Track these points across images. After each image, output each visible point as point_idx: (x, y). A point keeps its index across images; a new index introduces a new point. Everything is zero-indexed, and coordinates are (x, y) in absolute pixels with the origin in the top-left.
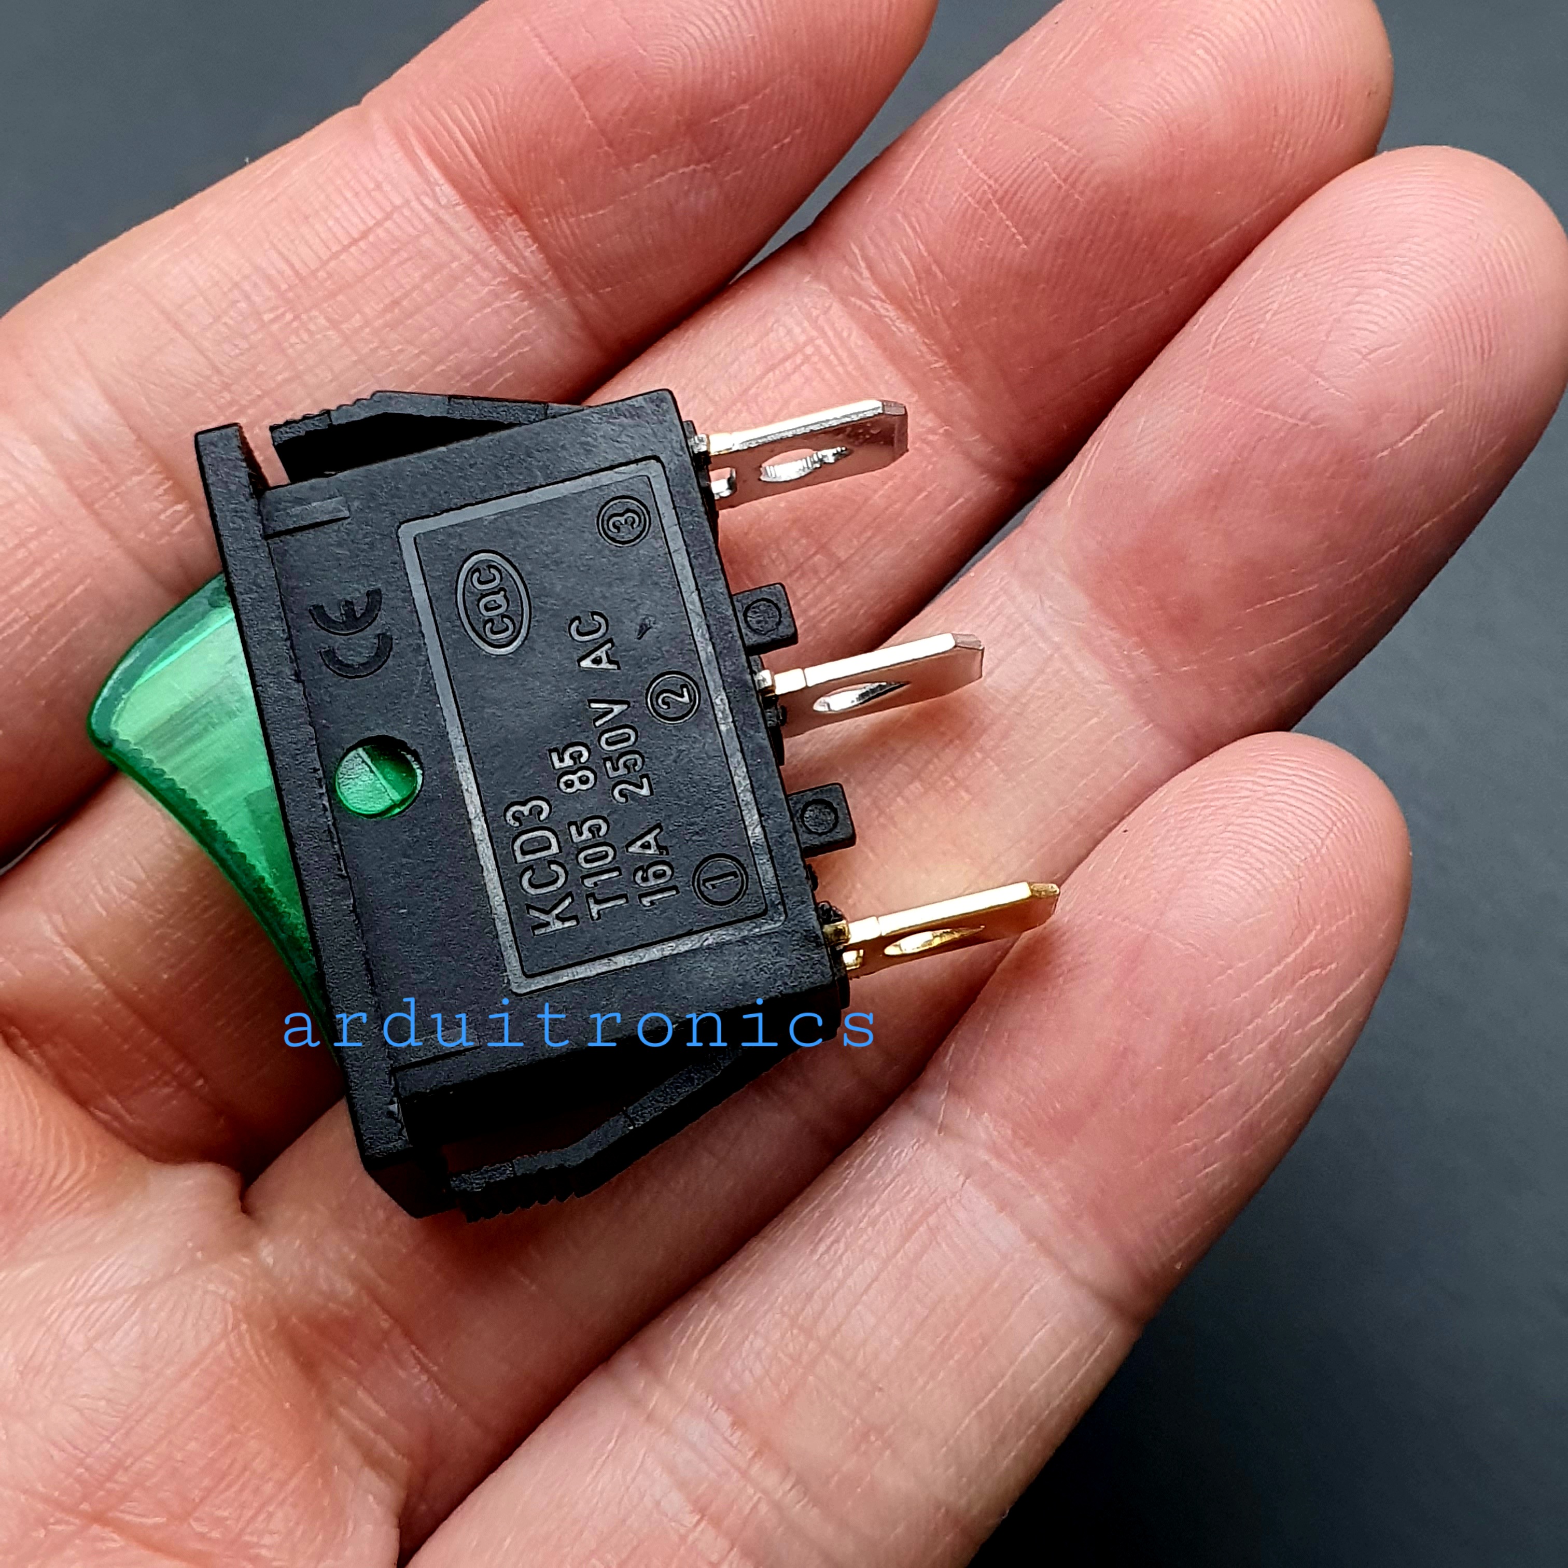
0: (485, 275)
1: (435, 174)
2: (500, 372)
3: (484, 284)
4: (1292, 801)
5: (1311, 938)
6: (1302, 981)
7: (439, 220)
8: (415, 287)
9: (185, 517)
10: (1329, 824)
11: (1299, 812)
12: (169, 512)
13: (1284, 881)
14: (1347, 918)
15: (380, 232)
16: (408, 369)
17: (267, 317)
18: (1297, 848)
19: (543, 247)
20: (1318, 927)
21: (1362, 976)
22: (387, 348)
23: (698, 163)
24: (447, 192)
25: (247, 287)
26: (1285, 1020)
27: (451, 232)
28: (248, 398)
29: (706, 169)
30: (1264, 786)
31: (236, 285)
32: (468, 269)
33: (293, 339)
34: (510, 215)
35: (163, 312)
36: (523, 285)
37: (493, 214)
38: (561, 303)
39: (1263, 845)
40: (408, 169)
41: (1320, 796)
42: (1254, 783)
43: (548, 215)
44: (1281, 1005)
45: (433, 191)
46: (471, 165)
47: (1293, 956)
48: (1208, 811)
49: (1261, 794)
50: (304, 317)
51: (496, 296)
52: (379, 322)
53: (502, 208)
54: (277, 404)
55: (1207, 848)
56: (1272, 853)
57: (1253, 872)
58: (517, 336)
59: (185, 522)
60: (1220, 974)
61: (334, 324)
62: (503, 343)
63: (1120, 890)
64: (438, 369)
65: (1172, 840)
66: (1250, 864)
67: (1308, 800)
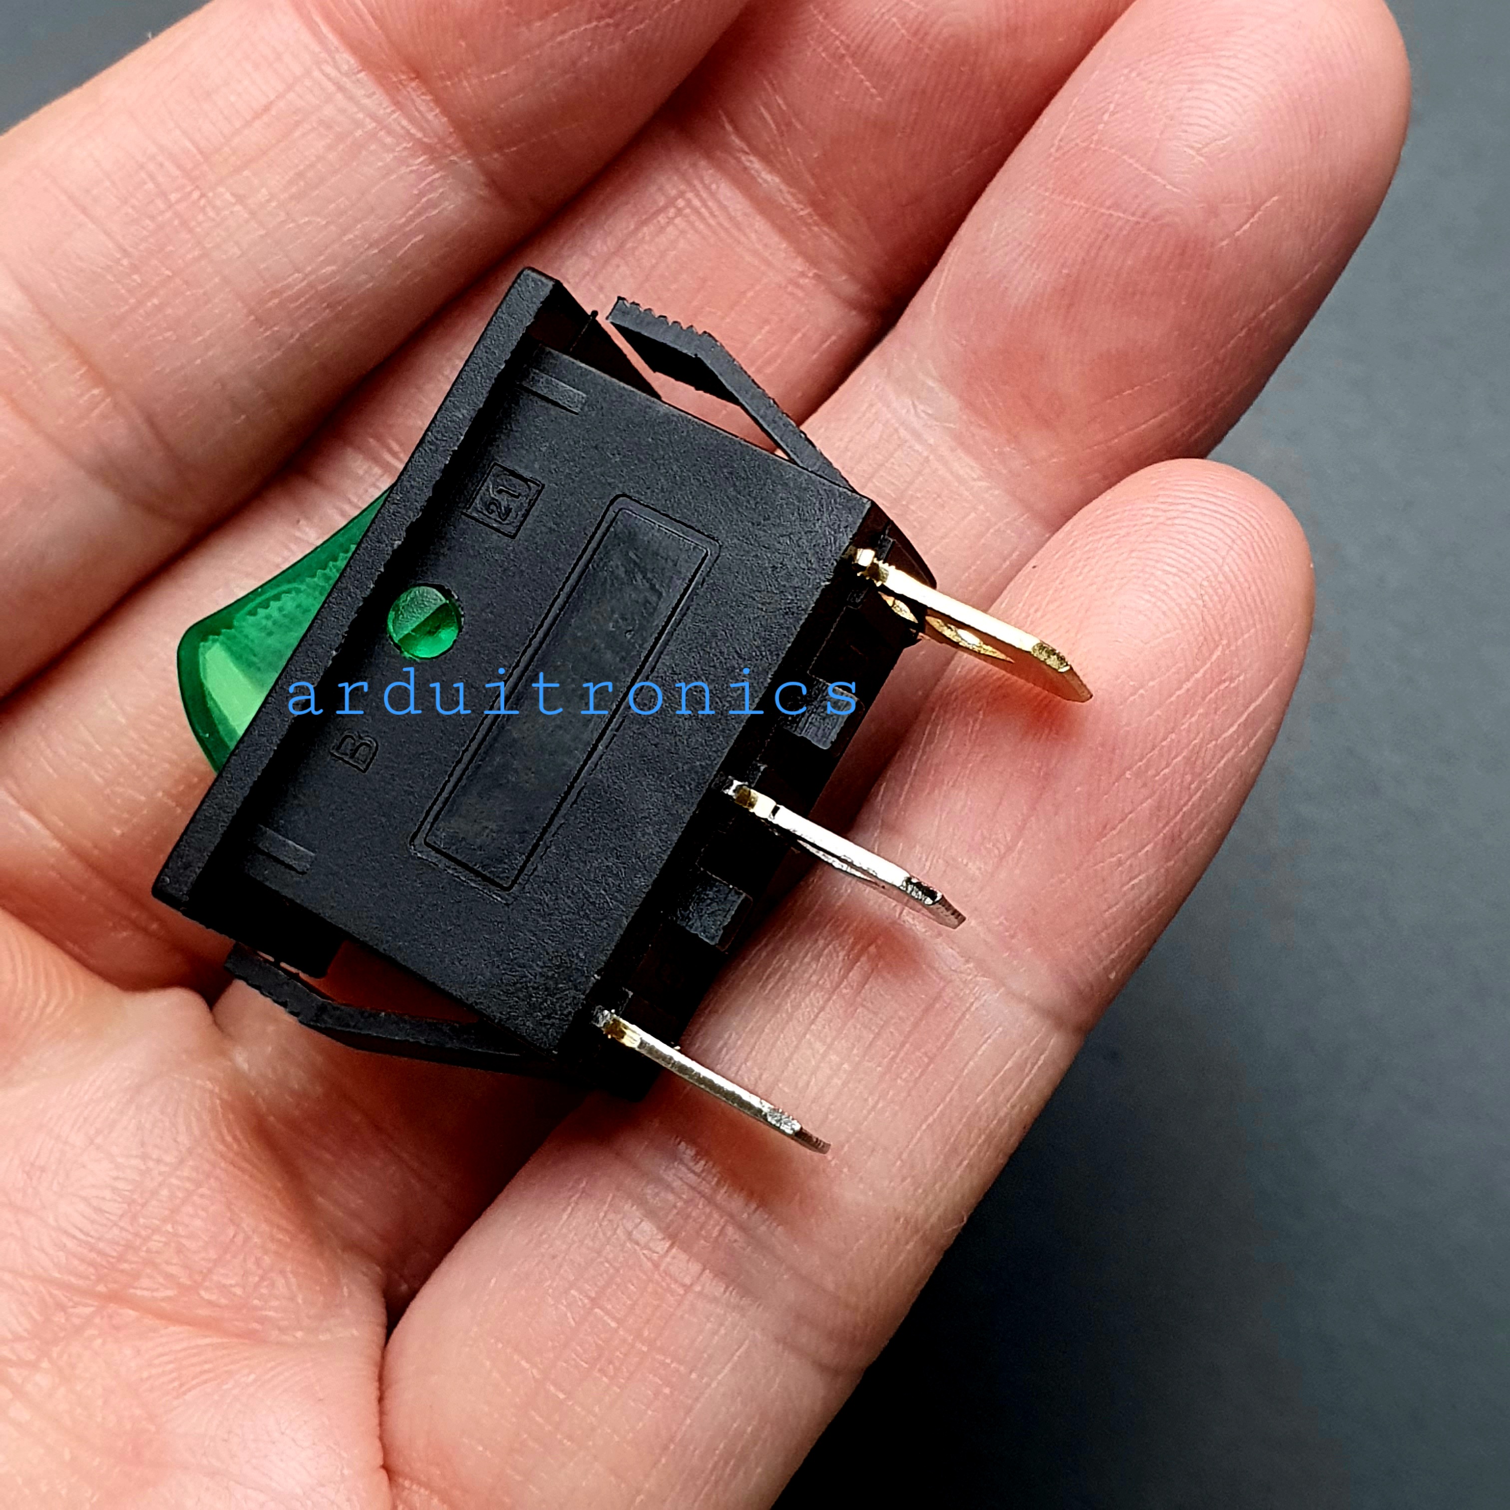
0: (389, 140)
1: (332, 39)
2: (408, 236)
3: (389, 149)
4: (1193, 523)
5: (1218, 653)
6: (1212, 695)
7: (340, 88)
8: (319, 158)
9: (103, 400)
10: (1229, 541)
11: (1199, 533)
12: (86, 397)
13: (1189, 600)
14: (1253, 631)
15: (282, 104)
16: (315, 241)
17: (173, 197)
18: (1200, 568)
19: (446, 110)
20: (1225, 642)
21: (1271, 687)
22: (293, 221)
23: (600, 18)
24: (347, 60)
25: (151, 167)
26: (1198, 733)
27: (351, 98)
28: (157, 279)
29: (608, 25)
30: (1165, 511)
31: (142, 167)
32: (372, 136)
33: (201, 217)
34: (412, 79)
35: (71, 198)
36: (428, 149)
37: (395, 79)
38: (467, 164)
39: (1168, 568)
40: (306, 37)
41: (1219, 516)
42: (1156, 509)
43: (450, 78)
44: (1193, 719)
45: (333, 58)
46: (368, 29)
47: (1202, 671)
48: (1113, 540)
49: (1162, 519)
50: (210, 194)
51: (402, 162)
52: (284, 196)
53: (403, 72)
54: (186, 282)
55: (1113, 575)
56: (1175, 575)
57: (1159, 594)
58: (424, 200)
59: (103, 405)
60: (1132, 694)
61: (240, 199)
62: (410, 208)
63: (1032, 623)
64: (345, 239)
65: (1078, 571)
66: (1155, 587)
67: (1207, 520)
